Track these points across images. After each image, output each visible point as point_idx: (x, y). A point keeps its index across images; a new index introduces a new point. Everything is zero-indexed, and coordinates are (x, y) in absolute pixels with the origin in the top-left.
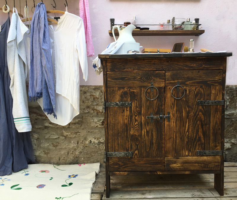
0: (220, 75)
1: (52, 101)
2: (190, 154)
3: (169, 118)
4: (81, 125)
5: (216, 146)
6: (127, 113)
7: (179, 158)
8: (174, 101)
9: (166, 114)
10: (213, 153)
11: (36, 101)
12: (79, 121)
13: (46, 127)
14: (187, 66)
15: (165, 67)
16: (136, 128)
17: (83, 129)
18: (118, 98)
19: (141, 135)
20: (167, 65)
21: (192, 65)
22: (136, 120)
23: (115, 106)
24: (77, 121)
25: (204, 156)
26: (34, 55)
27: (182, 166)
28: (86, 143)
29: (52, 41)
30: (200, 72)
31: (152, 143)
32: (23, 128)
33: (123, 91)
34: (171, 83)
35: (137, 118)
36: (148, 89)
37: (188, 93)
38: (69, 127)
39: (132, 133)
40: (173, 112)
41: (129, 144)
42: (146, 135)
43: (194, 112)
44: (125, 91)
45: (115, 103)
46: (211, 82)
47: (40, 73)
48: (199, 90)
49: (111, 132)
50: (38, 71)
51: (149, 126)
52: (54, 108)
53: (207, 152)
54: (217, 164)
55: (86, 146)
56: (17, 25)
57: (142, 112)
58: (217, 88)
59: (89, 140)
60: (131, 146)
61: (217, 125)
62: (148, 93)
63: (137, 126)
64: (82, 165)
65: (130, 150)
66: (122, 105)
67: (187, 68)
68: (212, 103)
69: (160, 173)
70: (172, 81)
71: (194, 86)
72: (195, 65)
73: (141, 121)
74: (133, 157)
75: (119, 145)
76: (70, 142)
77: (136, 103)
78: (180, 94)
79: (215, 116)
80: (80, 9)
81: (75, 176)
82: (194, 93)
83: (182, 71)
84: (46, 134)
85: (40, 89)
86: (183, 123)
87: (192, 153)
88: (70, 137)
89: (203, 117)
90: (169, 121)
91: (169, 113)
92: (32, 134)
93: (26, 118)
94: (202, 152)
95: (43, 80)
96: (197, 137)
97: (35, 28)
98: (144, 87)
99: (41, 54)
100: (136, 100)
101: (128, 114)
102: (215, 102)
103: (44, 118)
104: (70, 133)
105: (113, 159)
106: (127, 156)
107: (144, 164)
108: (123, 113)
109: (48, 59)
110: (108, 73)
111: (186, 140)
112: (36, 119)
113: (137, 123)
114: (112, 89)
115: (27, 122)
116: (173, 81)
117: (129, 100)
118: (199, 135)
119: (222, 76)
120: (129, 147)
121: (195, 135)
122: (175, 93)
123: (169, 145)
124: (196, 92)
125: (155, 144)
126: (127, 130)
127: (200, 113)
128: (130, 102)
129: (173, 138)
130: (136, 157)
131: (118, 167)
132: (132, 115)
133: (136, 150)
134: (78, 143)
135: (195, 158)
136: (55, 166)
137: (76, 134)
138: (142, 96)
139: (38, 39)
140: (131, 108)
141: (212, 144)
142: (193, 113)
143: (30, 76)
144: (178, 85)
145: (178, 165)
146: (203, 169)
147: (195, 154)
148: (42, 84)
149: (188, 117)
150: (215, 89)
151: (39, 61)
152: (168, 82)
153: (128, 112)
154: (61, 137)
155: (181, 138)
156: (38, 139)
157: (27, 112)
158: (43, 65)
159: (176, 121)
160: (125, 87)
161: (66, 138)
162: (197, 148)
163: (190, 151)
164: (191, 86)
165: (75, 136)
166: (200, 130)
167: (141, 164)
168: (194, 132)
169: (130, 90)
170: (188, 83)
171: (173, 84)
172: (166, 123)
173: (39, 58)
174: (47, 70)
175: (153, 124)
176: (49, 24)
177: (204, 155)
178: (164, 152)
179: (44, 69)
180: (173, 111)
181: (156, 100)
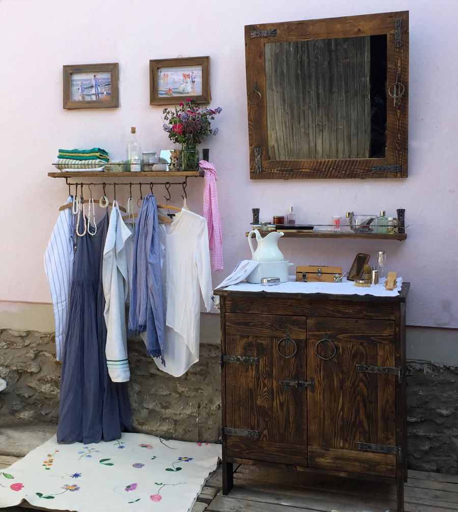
0: (390, 329)
1: (159, 339)
2: (347, 446)
3: (313, 387)
4: (205, 378)
5: (388, 439)
6: (252, 373)
7: (329, 450)
8: (320, 363)
9: (309, 380)
10: (382, 449)
11: (138, 336)
12: (202, 370)
13: (152, 375)
14: (339, 312)
15: (306, 311)
16: (265, 396)
17: (208, 385)
18: (239, 350)
19: (271, 408)
20: (309, 308)
21: (347, 311)
22: (265, 385)
23: (235, 361)
24: (198, 369)
25: (369, 452)
26: (138, 269)
27: (334, 463)
28: (212, 409)
29: (163, 247)
30: (359, 322)
31: (287, 422)
32: (118, 376)
33: (246, 341)
34: (314, 335)
35: (266, 381)
36: (281, 341)
37: (341, 352)
38: (186, 379)
39: (259, 402)
40: (319, 379)
41: (255, 419)
42: (279, 409)
43: (351, 381)
44: (250, 341)
45: (236, 357)
46: (377, 339)
47: (145, 297)
48: (359, 348)
49: (229, 399)
50: (142, 294)
51: (284, 396)
52: (161, 349)
53: (373, 446)
54: (390, 467)
55: (212, 414)
56: (117, 225)
57: (274, 374)
58: (387, 347)
59: (217, 404)
60: (258, 422)
61: (388, 405)
62: (282, 347)
63: (266, 393)
64: (203, 444)
65: (256, 428)
66: (246, 361)
67: (339, 315)
68: (379, 370)
69: (302, 470)
70: (315, 333)
71: (350, 341)
72: (351, 311)
73: (272, 387)
74: (261, 439)
75: (240, 418)
76: (187, 404)
77: (266, 360)
78: (329, 353)
79: (384, 391)
80: (204, 201)
81: (188, 460)
82: (351, 352)
83: (331, 319)
84: (152, 385)
85: (144, 321)
86: (335, 397)
87: (349, 444)
88: (187, 395)
89: (365, 390)
90: (313, 391)
91: (312, 379)
92: (132, 385)
93: (123, 362)
94: (365, 445)
95: (148, 307)
96: (358, 421)
97: (140, 230)
98: (276, 338)
99: (147, 269)
100: (265, 355)
101: (254, 374)
102: (384, 370)
103: (150, 360)
104: (187, 389)
105: (232, 438)
106: (251, 436)
107: (276, 452)
108: (246, 372)
109: (157, 277)
110: (227, 315)
111: (340, 423)
112: (138, 361)
113: (266, 389)
114: (232, 336)
115: (124, 368)
116: (318, 333)
117: (255, 354)
118: (359, 418)
119: (393, 330)
120: (254, 423)
121: (353, 416)
122: (321, 350)
123: (313, 428)
124: (353, 351)
125: (293, 423)
126: (252, 399)
127: (361, 384)
128: (257, 358)
129: (320, 418)
130: (265, 439)
131: (240, 451)
132: (259, 376)
133: (264, 429)
134: (199, 407)
135: (354, 454)
136: (162, 439)
137: (197, 391)
138: (274, 350)
139: (143, 247)
140: (257, 366)
141: (381, 435)
142: (350, 383)
143: (131, 299)
144: (325, 340)
145: (328, 461)
146: (368, 473)
147: (355, 447)
148: (146, 313)
149: (341, 387)
150: (384, 349)
151: (143, 279)
152: (310, 333)
153: (254, 372)
154: (173, 394)
155: (332, 420)
156: (139, 393)
157: (124, 351)
158: (149, 286)
159: (324, 392)
160: (249, 336)
161: (180, 396)
162: (357, 437)
163: (347, 441)
164: (346, 341)
165: (194, 394)
166: (361, 410)
167: (272, 451)
168: (352, 412)
169: (256, 341)
170: (341, 336)
171: (318, 337)
172: (309, 393)
173: (144, 274)
174: (154, 293)
175: (290, 393)
176: (159, 223)
177: (369, 450)
178: (305, 437)
179: (149, 292)
180: (319, 377)
181: (294, 358)
